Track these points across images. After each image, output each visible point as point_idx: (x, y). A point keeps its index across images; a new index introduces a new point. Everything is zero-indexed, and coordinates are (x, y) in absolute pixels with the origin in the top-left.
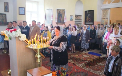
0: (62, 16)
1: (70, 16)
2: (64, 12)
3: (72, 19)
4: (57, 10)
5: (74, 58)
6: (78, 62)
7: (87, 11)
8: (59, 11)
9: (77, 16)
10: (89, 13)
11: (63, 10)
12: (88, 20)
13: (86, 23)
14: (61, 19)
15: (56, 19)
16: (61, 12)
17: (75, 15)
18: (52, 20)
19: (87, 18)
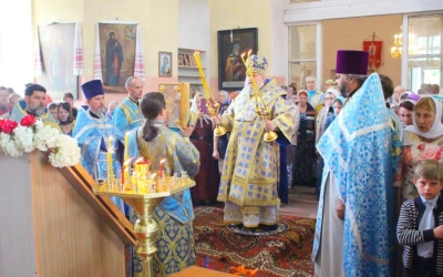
0: (126, 55)
1: (160, 53)
2: (134, 38)
3: (168, 66)
4: (102, 26)
5: (214, 234)
6: (239, 251)
7: (228, 32)
8: (112, 34)
9: (185, 56)
10: (235, 42)
11: (128, 26)
12: (235, 72)
13: (225, 84)
14: (122, 70)
15: (95, 67)
16: (121, 37)
17: (180, 50)
18: (76, 72)
19: (229, 64)
